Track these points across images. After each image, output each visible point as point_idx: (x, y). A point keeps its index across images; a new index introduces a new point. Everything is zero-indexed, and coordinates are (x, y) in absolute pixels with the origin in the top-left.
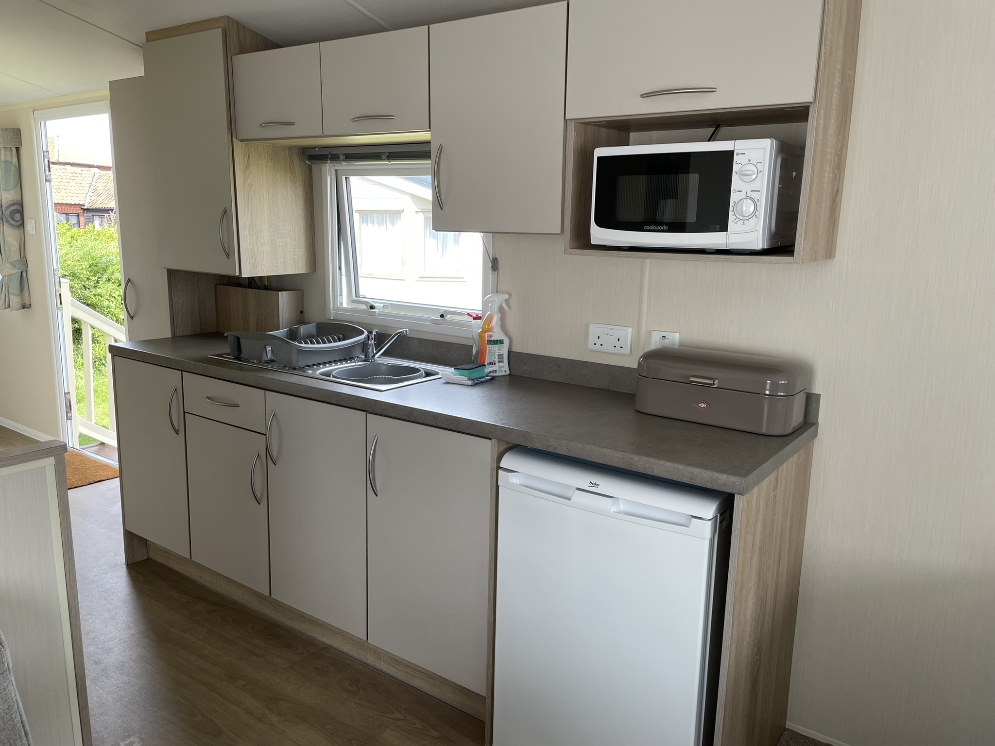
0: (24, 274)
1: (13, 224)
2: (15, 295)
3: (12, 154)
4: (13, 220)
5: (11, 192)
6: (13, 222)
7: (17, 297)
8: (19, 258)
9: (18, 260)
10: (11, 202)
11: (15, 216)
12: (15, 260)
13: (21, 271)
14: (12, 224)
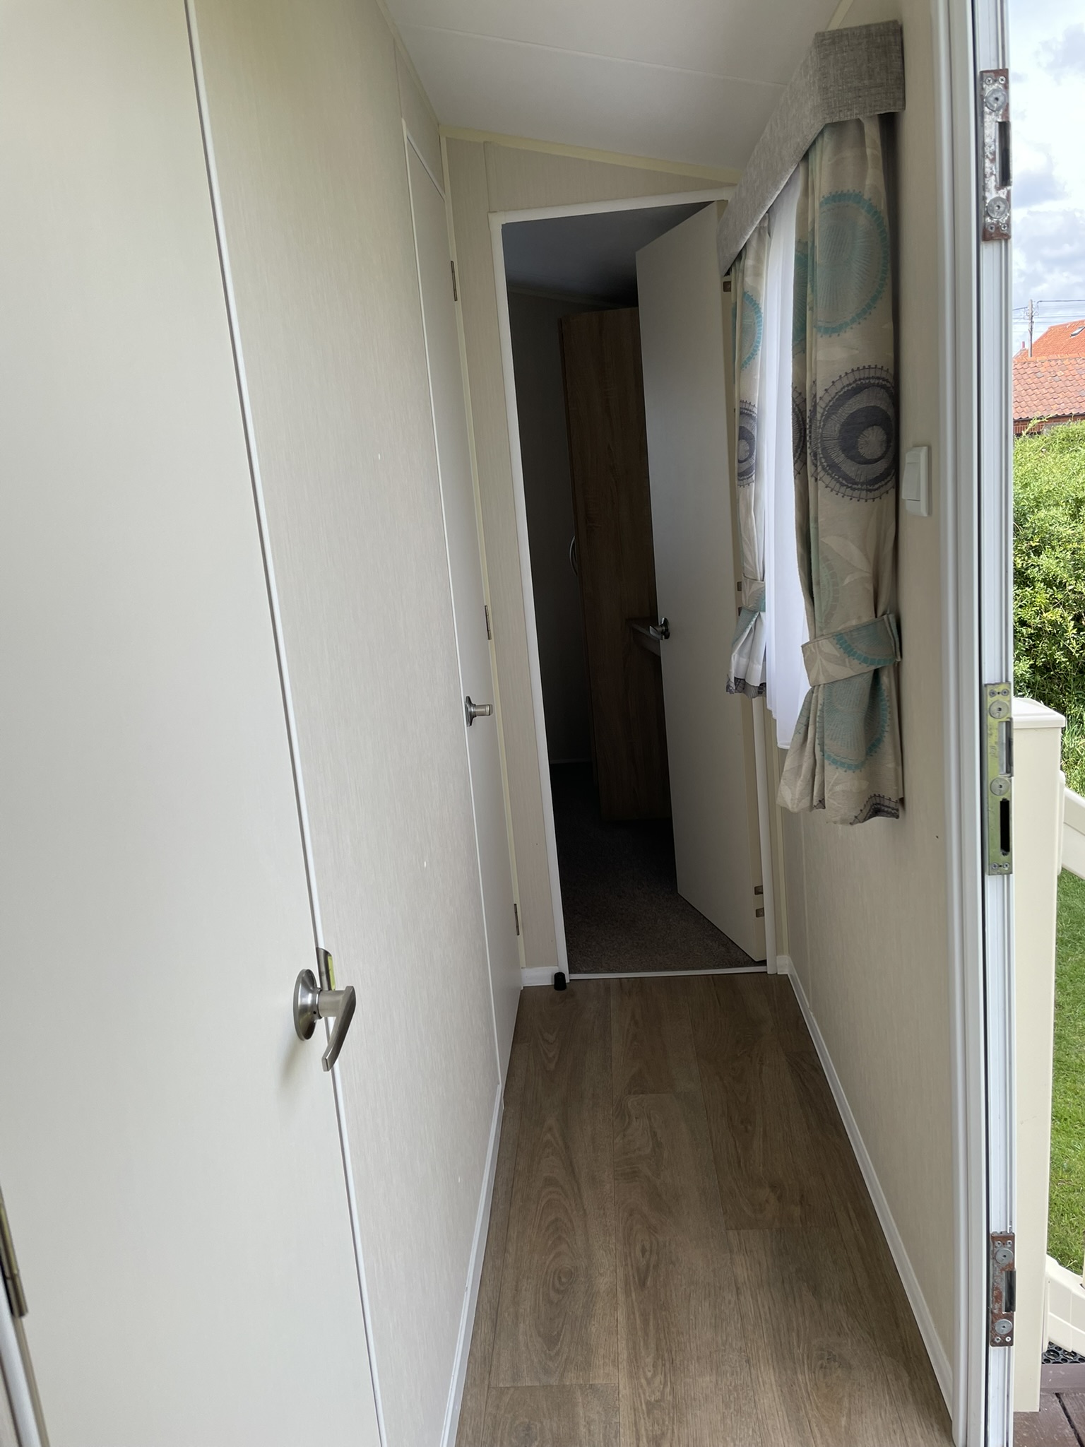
0: (886, 681)
1: (852, 475)
2: (842, 764)
3: (863, 156)
4: (852, 458)
5: (851, 336)
6: (850, 468)
7: (850, 772)
8: (867, 616)
9: (866, 626)
10: (846, 382)
11: (861, 441)
12: (854, 622)
13: (873, 668)
14: (846, 477)
